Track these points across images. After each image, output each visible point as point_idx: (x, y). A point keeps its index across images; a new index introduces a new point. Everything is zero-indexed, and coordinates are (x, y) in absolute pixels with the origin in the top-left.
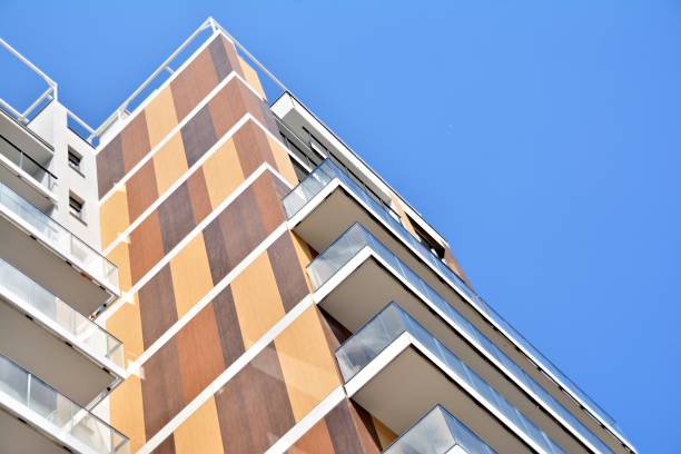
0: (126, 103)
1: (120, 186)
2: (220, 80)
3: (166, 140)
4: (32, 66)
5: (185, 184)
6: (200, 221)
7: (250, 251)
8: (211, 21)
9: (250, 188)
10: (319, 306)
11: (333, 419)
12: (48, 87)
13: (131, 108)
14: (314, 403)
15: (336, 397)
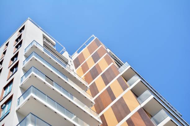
0: (77, 51)
1: (80, 67)
2: (98, 47)
3: (88, 58)
4: (60, 44)
5: (95, 66)
6: (100, 73)
7: (113, 79)
8: (93, 35)
9: (110, 67)
10: (131, 90)
11: (139, 111)
12: (63, 48)
13: (78, 52)
14: (134, 108)
15: (139, 107)
